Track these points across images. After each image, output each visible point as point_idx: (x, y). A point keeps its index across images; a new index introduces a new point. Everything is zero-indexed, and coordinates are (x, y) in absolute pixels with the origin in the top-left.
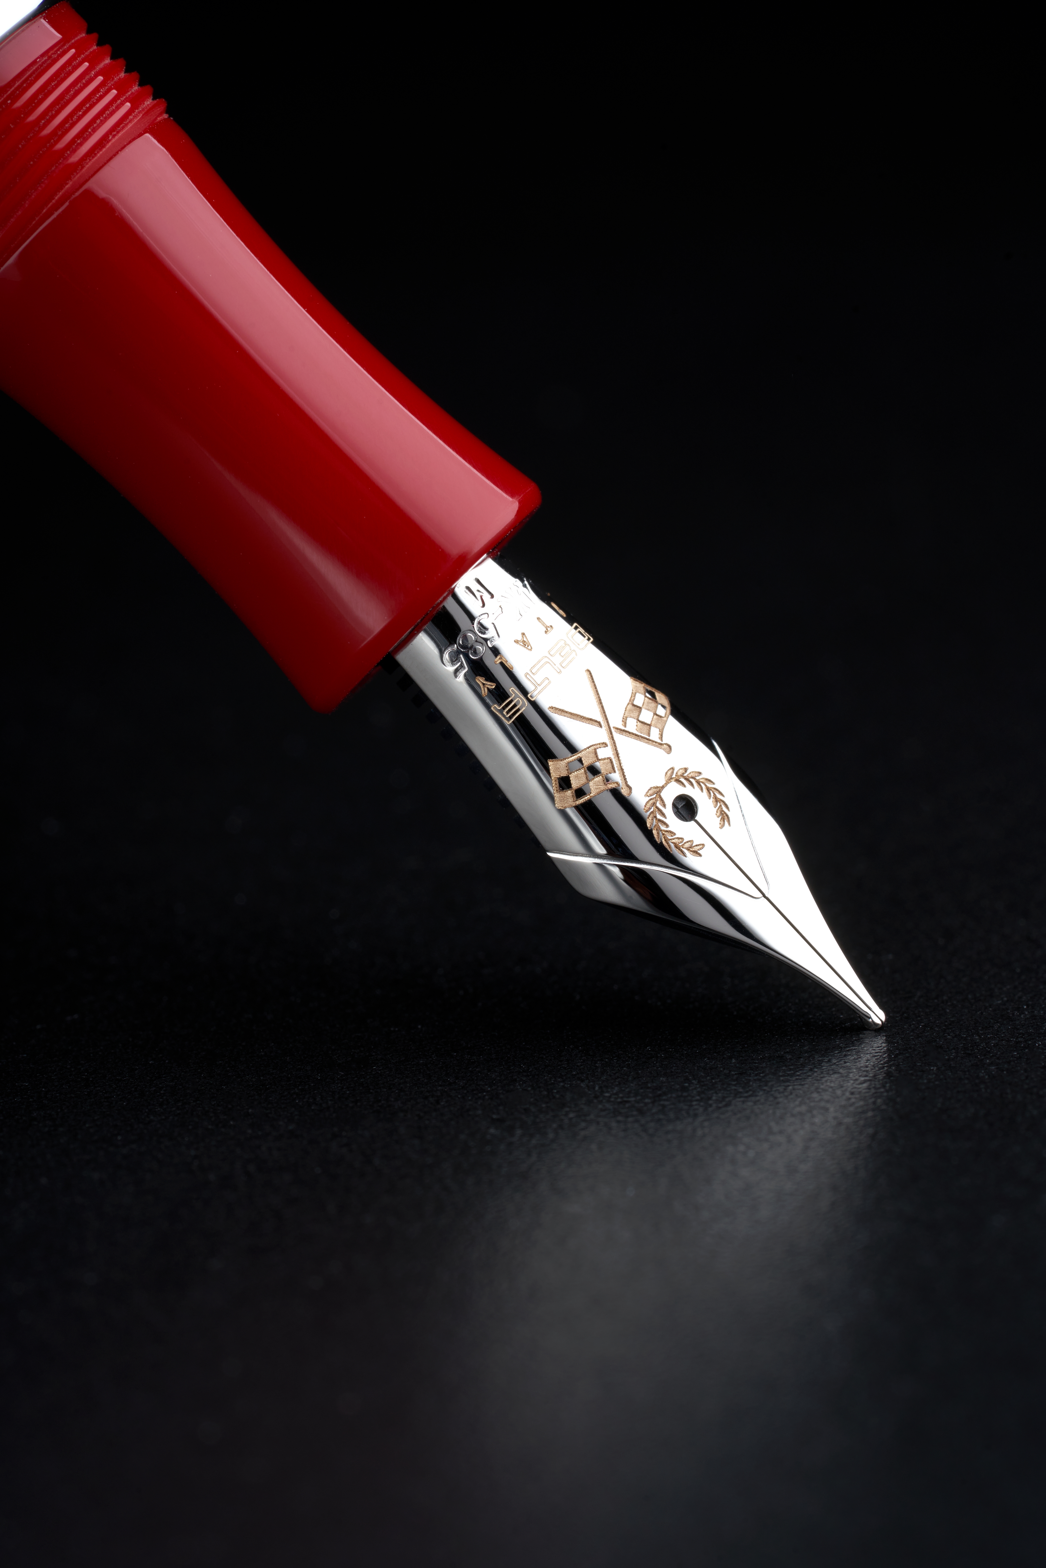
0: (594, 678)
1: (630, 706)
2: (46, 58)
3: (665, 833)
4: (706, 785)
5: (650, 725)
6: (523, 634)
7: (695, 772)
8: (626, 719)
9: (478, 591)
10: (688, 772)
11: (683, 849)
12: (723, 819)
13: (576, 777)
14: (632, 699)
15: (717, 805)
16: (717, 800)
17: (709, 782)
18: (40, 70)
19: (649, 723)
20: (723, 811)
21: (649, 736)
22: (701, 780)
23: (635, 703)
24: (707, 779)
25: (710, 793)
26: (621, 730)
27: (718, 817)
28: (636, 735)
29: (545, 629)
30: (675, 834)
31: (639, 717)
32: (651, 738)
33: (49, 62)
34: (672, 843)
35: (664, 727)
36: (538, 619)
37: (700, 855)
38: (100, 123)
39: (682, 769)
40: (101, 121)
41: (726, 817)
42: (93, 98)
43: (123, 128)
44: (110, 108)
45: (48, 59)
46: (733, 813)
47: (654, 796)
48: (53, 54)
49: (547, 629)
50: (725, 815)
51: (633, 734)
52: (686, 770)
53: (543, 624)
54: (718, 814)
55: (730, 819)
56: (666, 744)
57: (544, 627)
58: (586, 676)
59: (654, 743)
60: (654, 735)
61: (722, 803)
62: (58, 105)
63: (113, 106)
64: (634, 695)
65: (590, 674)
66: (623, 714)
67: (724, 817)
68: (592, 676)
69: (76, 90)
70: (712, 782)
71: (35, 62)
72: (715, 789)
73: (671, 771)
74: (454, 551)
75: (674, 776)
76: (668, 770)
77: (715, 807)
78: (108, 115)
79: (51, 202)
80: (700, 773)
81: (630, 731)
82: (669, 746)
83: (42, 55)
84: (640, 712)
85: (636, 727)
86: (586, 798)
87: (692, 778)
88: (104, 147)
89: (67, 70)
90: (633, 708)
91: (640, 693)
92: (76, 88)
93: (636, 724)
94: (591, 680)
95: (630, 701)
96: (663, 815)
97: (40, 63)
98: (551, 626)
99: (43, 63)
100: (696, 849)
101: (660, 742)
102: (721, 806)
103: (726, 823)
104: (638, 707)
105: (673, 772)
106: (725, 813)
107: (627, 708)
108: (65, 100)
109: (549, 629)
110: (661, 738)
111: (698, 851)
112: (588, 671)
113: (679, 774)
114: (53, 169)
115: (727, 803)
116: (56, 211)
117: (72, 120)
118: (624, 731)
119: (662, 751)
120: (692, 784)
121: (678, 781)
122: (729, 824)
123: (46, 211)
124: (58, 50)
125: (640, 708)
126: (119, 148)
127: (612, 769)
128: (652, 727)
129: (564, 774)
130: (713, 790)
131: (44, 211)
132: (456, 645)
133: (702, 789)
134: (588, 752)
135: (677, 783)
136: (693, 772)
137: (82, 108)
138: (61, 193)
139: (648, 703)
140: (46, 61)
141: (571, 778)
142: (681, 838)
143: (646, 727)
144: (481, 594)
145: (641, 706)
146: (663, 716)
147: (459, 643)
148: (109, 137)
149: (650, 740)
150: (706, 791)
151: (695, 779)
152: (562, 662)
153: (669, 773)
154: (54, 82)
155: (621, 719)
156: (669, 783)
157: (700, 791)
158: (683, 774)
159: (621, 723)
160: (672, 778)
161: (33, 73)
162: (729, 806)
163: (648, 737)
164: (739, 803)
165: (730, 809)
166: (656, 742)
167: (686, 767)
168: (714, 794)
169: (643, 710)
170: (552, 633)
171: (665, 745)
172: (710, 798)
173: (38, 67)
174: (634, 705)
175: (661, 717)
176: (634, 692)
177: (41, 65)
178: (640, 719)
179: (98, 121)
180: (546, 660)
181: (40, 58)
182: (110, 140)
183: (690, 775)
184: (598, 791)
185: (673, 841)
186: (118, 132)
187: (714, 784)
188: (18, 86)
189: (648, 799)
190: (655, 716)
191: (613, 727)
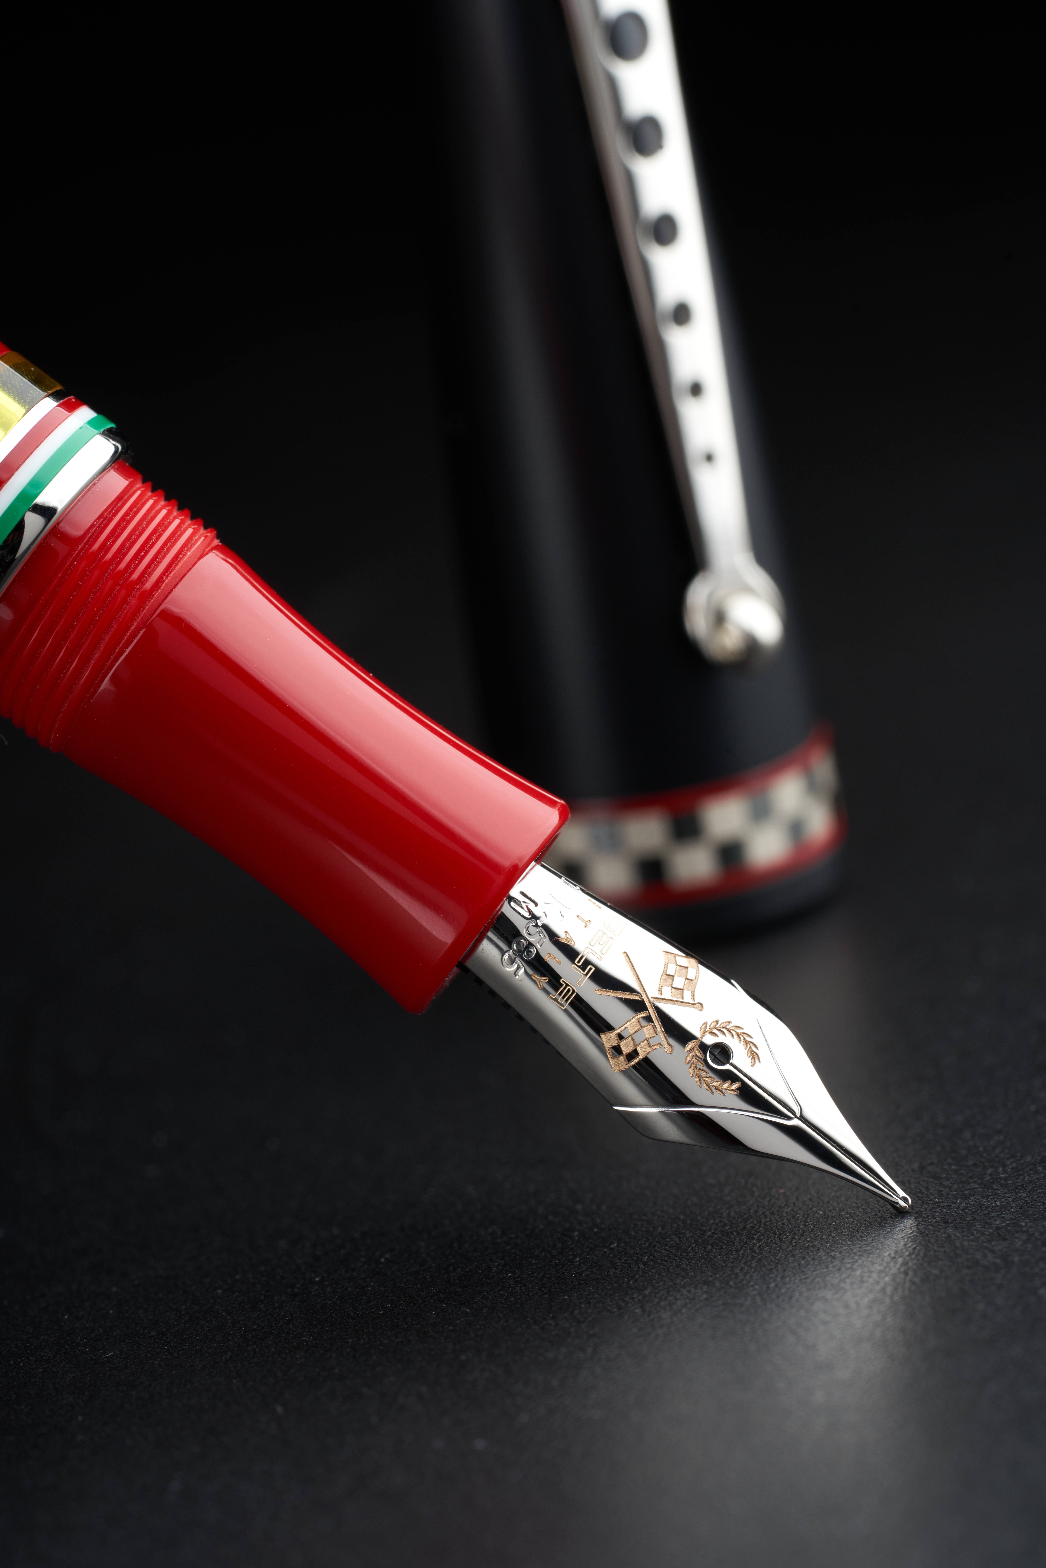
0: (630, 958)
1: (664, 976)
2: (102, 519)
3: (706, 1079)
4: (736, 1032)
5: (682, 990)
6: (566, 932)
7: (726, 1022)
8: (662, 989)
9: (524, 902)
10: (719, 1023)
11: (723, 1090)
12: (754, 1058)
13: (625, 1044)
14: (665, 969)
15: (747, 1047)
16: (746, 1042)
17: (738, 1028)
18: (98, 530)
19: (682, 988)
20: (753, 1051)
21: (683, 998)
22: (731, 1028)
23: (668, 973)
24: (736, 1027)
25: (740, 1038)
26: (658, 998)
27: (749, 1057)
28: (671, 1000)
29: (585, 925)
31: (672, 985)
32: (684, 1001)
33: (106, 521)
34: (713, 1086)
35: (694, 990)
36: (578, 916)
38: (154, 568)
39: (713, 1022)
40: (155, 565)
41: (756, 1056)
42: (147, 546)
43: (174, 567)
44: (161, 552)
45: (104, 520)
46: (762, 1052)
48: (108, 514)
49: (586, 924)
50: (755, 1054)
51: (669, 1000)
52: (717, 1022)
53: (583, 920)
54: (749, 1054)
55: (760, 1057)
56: (698, 1003)
57: (584, 923)
58: (624, 957)
59: (688, 1004)
60: (687, 997)
61: (751, 1044)
62: (117, 559)
63: (164, 549)
64: (666, 966)
65: (627, 955)
66: (659, 985)
67: (754, 1056)
68: (628, 957)
69: (131, 542)
70: (741, 1028)
71: (93, 525)
72: (744, 1033)
73: (704, 1025)
74: (506, 863)
75: (707, 1029)
76: (702, 1025)
77: (746, 1049)
78: (160, 559)
79: (122, 642)
80: (730, 1022)
81: (666, 998)
82: (701, 1004)
83: (98, 518)
84: (673, 980)
85: (671, 994)
86: (636, 1060)
87: (724, 1028)
88: (159, 588)
89: (122, 525)
90: (667, 977)
91: (671, 963)
92: (131, 540)
93: (671, 991)
94: (628, 960)
95: (664, 972)
97: (98, 525)
98: (589, 921)
99: (101, 524)
101: (693, 1002)
102: (750, 1047)
103: (757, 1061)
104: (671, 976)
105: (706, 1026)
106: (755, 1052)
107: (662, 979)
108: (122, 553)
109: (588, 923)
110: (693, 999)
112: (625, 953)
113: (712, 1026)
114: (119, 614)
115: (755, 1043)
116: (127, 648)
117: (130, 569)
118: (661, 999)
119: (695, 1009)
120: (724, 1033)
121: (711, 1033)
122: (759, 1061)
123: (118, 651)
124: (113, 509)
125: (673, 976)
126: (173, 586)
127: (655, 1033)
128: (684, 991)
129: (615, 1043)
130: (742, 1034)
131: (117, 650)
132: (511, 951)
133: (733, 1036)
134: (633, 1022)
135: (711, 1035)
136: (724, 1023)
137: (138, 558)
138: (128, 634)
139: (680, 970)
140: (102, 522)
141: (621, 1046)
143: (679, 992)
144: (527, 905)
145: (673, 975)
146: (694, 979)
147: (514, 949)
148: (163, 578)
149: (684, 1002)
150: (737, 1036)
151: (726, 1028)
152: (602, 950)
153: (704, 1027)
154: (112, 539)
155: (658, 989)
156: (704, 1036)
157: (732, 1038)
158: (715, 1026)
159: (658, 992)
160: (706, 1032)
161: (93, 534)
162: (758, 1046)
163: (682, 1000)
164: (766, 1041)
165: (759, 1048)
166: (689, 1003)
167: (717, 1019)
168: (744, 1038)
169: (676, 978)
170: (590, 926)
171: (697, 1005)
172: (740, 1043)
173: (96, 529)
174: (667, 975)
175: (692, 980)
176: (666, 963)
177: (99, 527)
178: (673, 986)
179: (153, 566)
180: (588, 950)
181: (96, 521)
182: (165, 580)
183: (721, 1026)
184: (645, 1053)
185: (713, 1084)
186: (170, 573)
187: (743, 1029)
188: (81, 548)
190: (687, 981)
191: (652, 997)
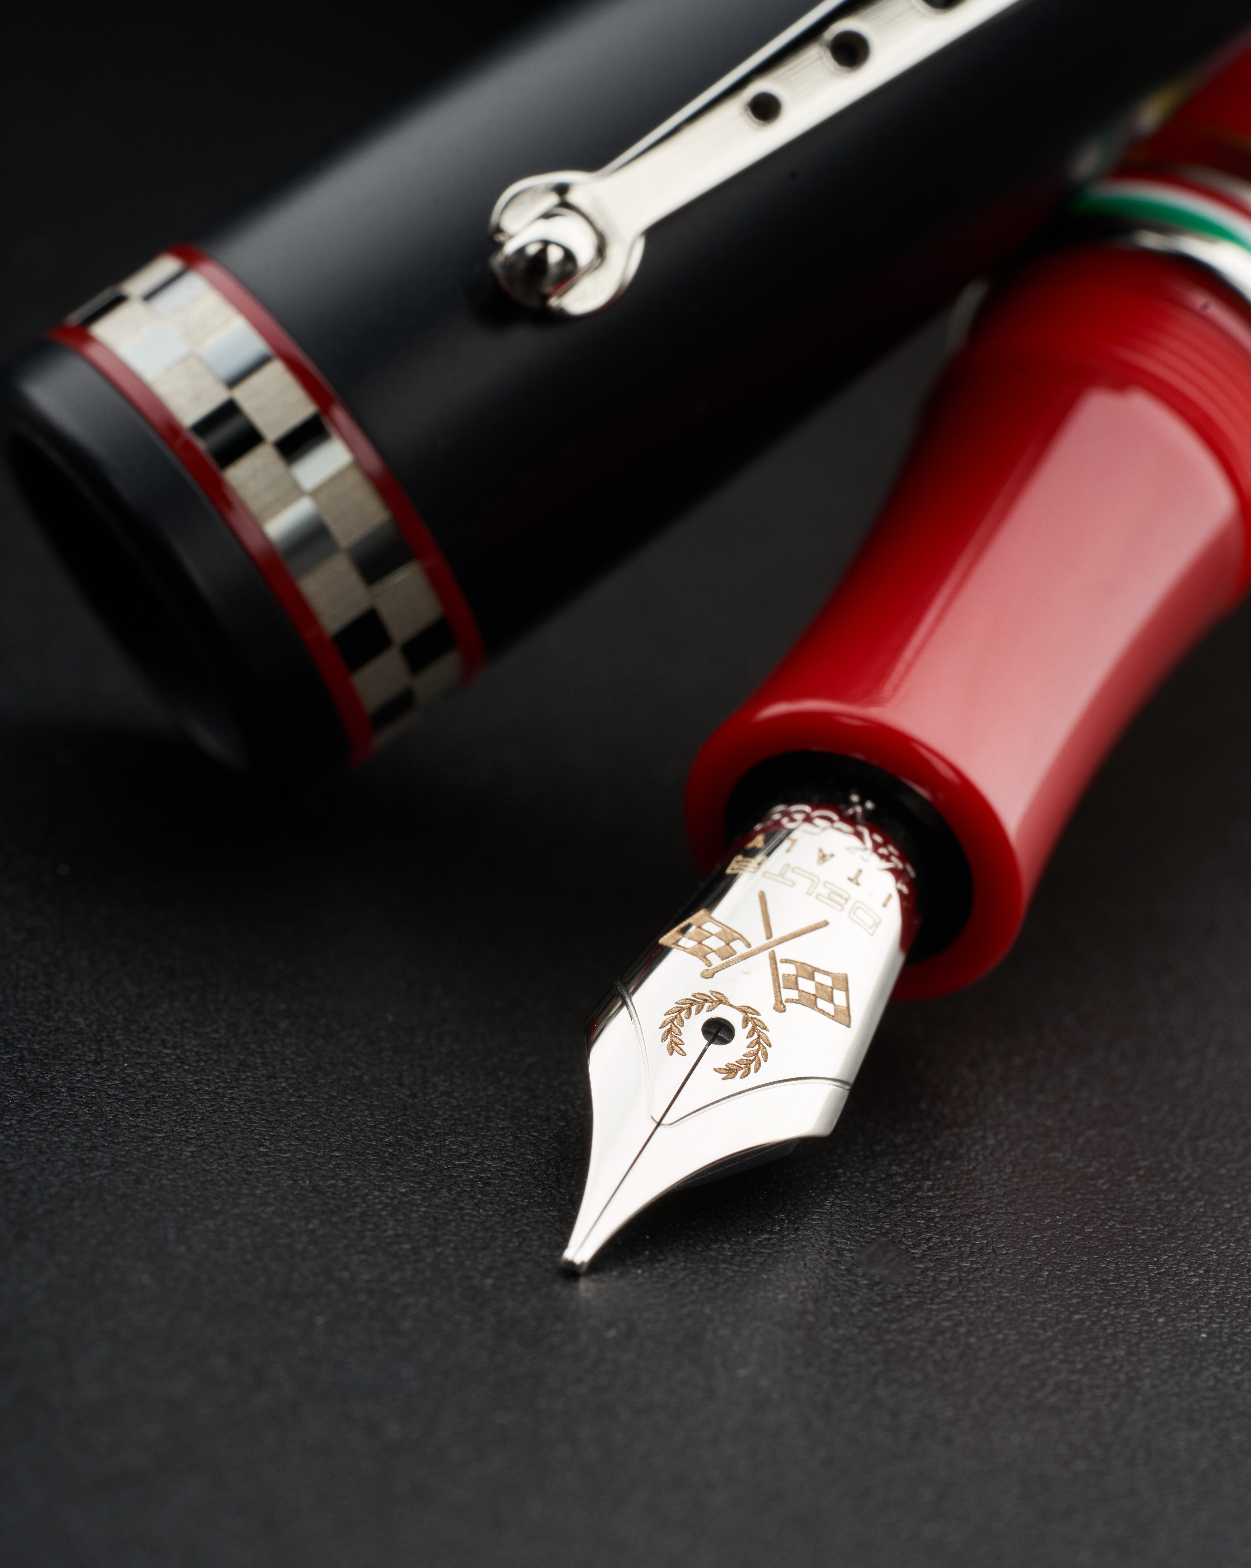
3: (679, 1018)
6: (832, 855)
8: (791, 964)
11: (669, 1037)
12: (727, 1071)
15: (742, 1064)
16: (746, 1064)
20: (738, 1071)
25: (751, 1054)
26: (774, 958)
27: (726, 1066)
28: (777, 975)
29: (853, 877)
30: (683, 1026)
34: (671, 1026)
37: (671, 1054)
46: (739, 1082)
47: (715, 999)
49: (855, 879)
50: (733, 1073)
51: (777, 972)
54: (730, 1066)
55: (732, 1079)
57: (855, 876)
61: (746, 1069)
66: (794, 960)
67: (730, 1071)
72: (760, 1060)
75: (749, 1015)
77: (737, 1063)
81: (779, 968)
85: (786, 974)
87: (759, 1035)
96: (698, 1011)
100: (676, 1048)
102: (742, 1068)
103: (724, 1075)
106: (736, 1073)
111: (675, 1051)
118: (776, 961)
120: (750, 1035)
121: (746, 1020)
122: (725, 1078)
127: (723, 957)
130: (757, 1058)
133: (750, 1046)
135: (743, 1019)
142: (681, 1033)
150: (751, 1051)
151: (759, 1038)
152: (822, 896)
155: (788, 958)
156: (737, 1011)
157: (747, 1045)
159: (784, 957)
160: (744, 1013)
168: (753, 1060)
172: (745, 1055)
180: (816, 880)
185: (673, 1026)
189: (709, 994)
